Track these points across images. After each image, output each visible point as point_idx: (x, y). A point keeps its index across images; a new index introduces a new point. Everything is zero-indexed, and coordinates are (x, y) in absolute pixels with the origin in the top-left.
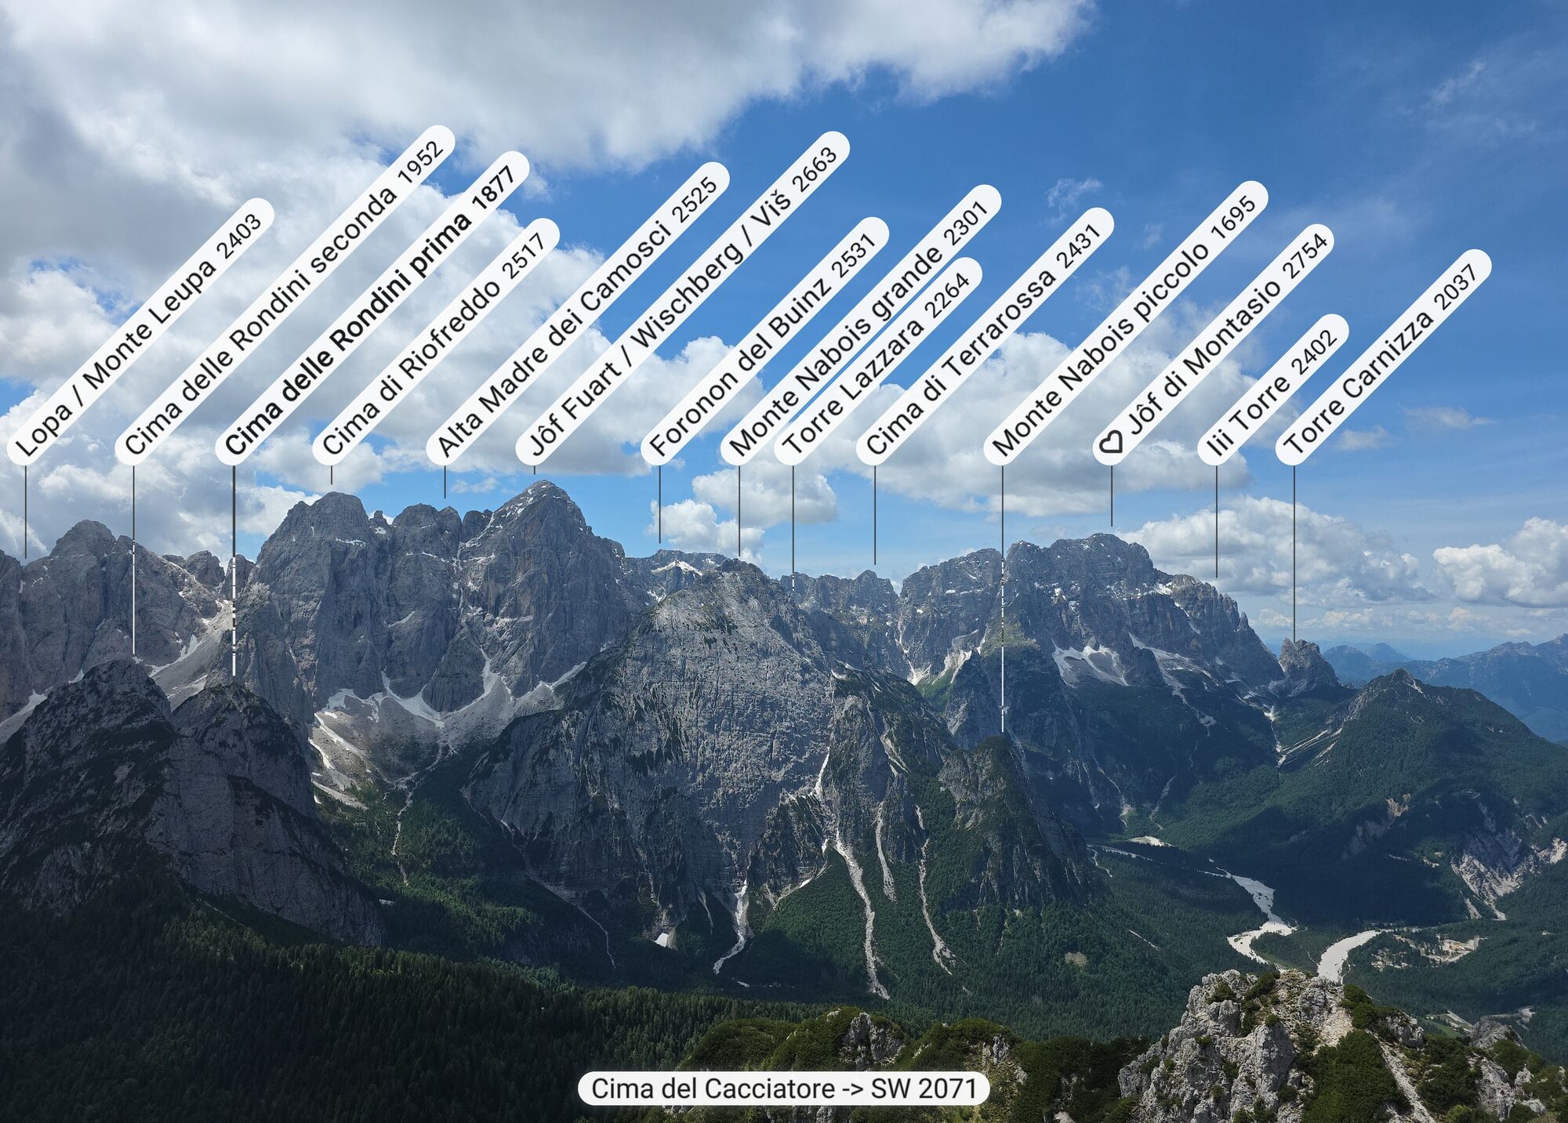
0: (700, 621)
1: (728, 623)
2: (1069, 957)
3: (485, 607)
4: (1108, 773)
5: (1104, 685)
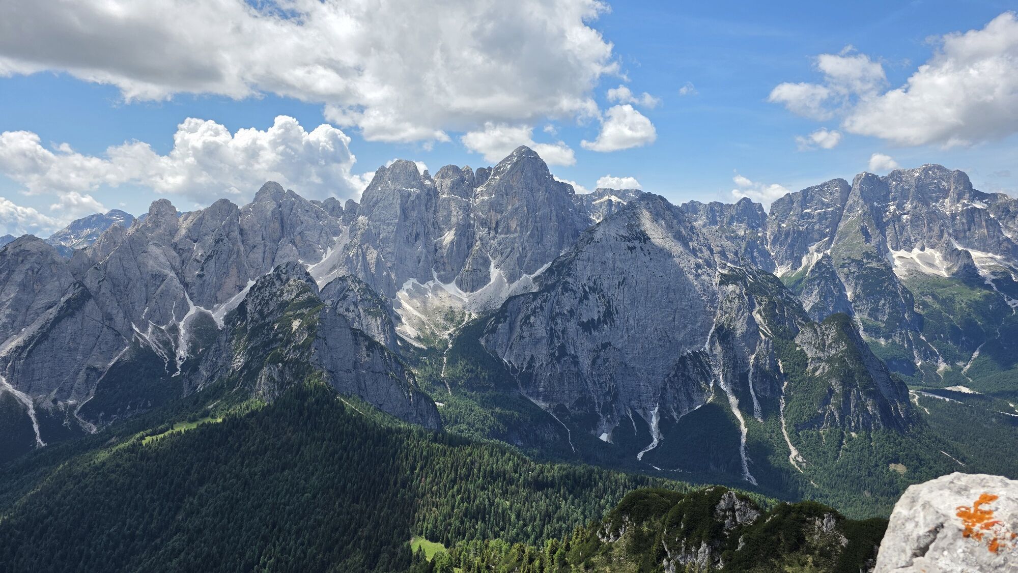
0: (624, 235)
1: (644, 236)
2: (892, 466)
3: (490, 229)
4: (928, 340)
5: (929, 276)
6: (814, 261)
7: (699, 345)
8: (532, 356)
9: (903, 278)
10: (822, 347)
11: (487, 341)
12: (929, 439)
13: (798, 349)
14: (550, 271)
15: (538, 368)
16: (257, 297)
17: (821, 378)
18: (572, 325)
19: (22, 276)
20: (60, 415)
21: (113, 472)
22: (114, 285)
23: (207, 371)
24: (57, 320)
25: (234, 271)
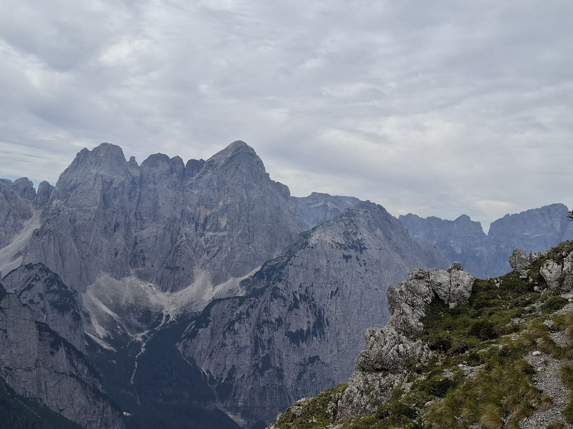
0: (340, 242)
1: (360, 245)
3: (197, 225)
11: (185, 346)
14: (259, 275)
15: (238, 380)
18: (279, 336)
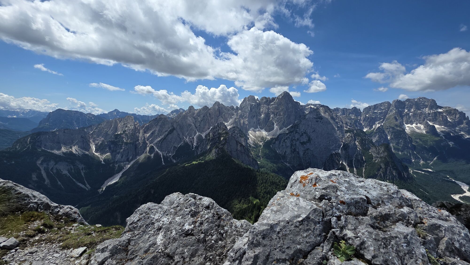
0: (315, 117)
1: (321, 118)
3: (275, 114)
4: (417, 154)
5: (418, 133)
6: (377, 127)
7: (337, 151)
8: (286, 151)
9: (409, 133)
10: (378, 153)
11: (273, 146)
12: (415, 185)
13: (370, 153)
14: (292, 127)
15: (287, 155)
16: (213, 131)
17: (377, 163)
18: (298, 143)
19: (160, 124)
20: (168, 157)
21: (179, 172)
22: (180, 127)
23: (200, 149)
24: (168, 135)
25: (207, 124)
